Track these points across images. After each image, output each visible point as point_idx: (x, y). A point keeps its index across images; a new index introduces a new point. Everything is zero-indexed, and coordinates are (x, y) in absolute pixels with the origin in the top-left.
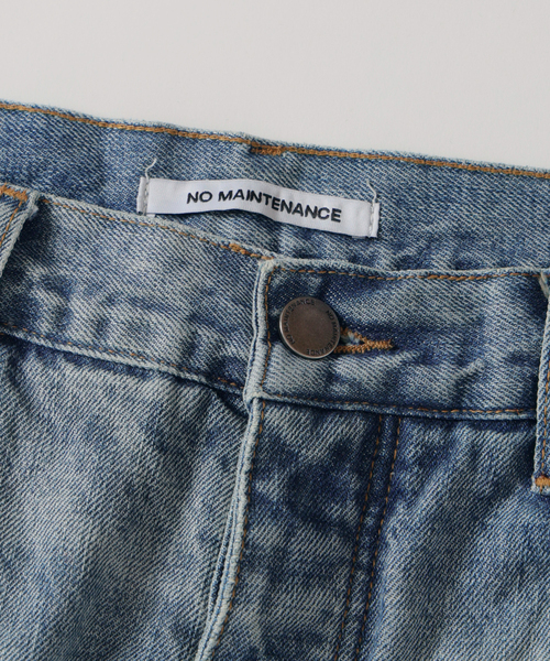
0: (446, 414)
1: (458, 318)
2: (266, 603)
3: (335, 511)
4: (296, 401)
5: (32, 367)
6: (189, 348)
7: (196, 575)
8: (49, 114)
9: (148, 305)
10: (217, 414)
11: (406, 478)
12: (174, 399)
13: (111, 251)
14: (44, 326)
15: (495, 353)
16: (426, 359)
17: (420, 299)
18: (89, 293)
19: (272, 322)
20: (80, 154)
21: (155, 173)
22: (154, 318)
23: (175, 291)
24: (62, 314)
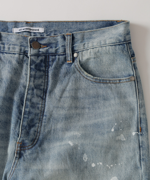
0: (55, 54)
1: (55, 42)
2: (34, 82)
3: (42, 69)
4: (35, 55)
5: (1, 55)
6: (21, 50)
7: (25, 79)
9: (15, 45)
10: (25, 58)
11: (51, 63)
12: (19, 57)
13: (9, 38)
14: (2, 49)
15: (60, 46)
16: (51, 47)
17: (50, 40)
18: (7, 44)
19: (31, 45)
20: (4, 26)
21: (14, 27)
22: (16, 46)
23: (18, 42)
24: (4, 47)
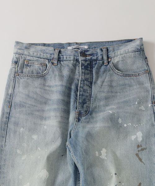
0: (96, 60)
1: (96, 53)
2: (84, 76)
3: (88, 69)
4: (84, 60)
5: (61, 62)
6: (74, 58)
7: (78, 75)
8: (59, 43)
9: (70, 55)
10: (77, 63)
11: (94, 66)
12: (74, 62)
13: (66, 52)
14: (62, 59)
15: (99, 55)
16: (94, 56)
17: (92, 52)
18: (65, 55)
19: (81, 55)
20: (62, 46)
21: (69, 46)
22: (71, 56)
23: (72, 54)
24: (63, 58)
